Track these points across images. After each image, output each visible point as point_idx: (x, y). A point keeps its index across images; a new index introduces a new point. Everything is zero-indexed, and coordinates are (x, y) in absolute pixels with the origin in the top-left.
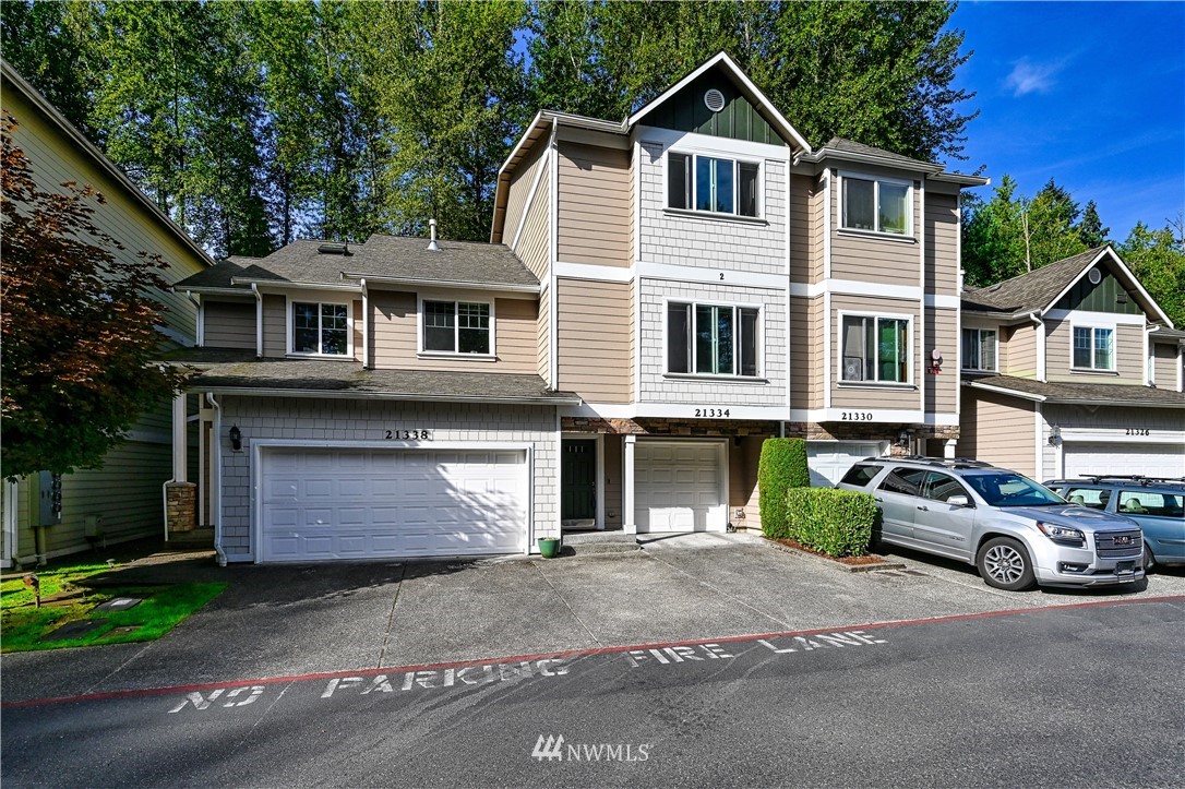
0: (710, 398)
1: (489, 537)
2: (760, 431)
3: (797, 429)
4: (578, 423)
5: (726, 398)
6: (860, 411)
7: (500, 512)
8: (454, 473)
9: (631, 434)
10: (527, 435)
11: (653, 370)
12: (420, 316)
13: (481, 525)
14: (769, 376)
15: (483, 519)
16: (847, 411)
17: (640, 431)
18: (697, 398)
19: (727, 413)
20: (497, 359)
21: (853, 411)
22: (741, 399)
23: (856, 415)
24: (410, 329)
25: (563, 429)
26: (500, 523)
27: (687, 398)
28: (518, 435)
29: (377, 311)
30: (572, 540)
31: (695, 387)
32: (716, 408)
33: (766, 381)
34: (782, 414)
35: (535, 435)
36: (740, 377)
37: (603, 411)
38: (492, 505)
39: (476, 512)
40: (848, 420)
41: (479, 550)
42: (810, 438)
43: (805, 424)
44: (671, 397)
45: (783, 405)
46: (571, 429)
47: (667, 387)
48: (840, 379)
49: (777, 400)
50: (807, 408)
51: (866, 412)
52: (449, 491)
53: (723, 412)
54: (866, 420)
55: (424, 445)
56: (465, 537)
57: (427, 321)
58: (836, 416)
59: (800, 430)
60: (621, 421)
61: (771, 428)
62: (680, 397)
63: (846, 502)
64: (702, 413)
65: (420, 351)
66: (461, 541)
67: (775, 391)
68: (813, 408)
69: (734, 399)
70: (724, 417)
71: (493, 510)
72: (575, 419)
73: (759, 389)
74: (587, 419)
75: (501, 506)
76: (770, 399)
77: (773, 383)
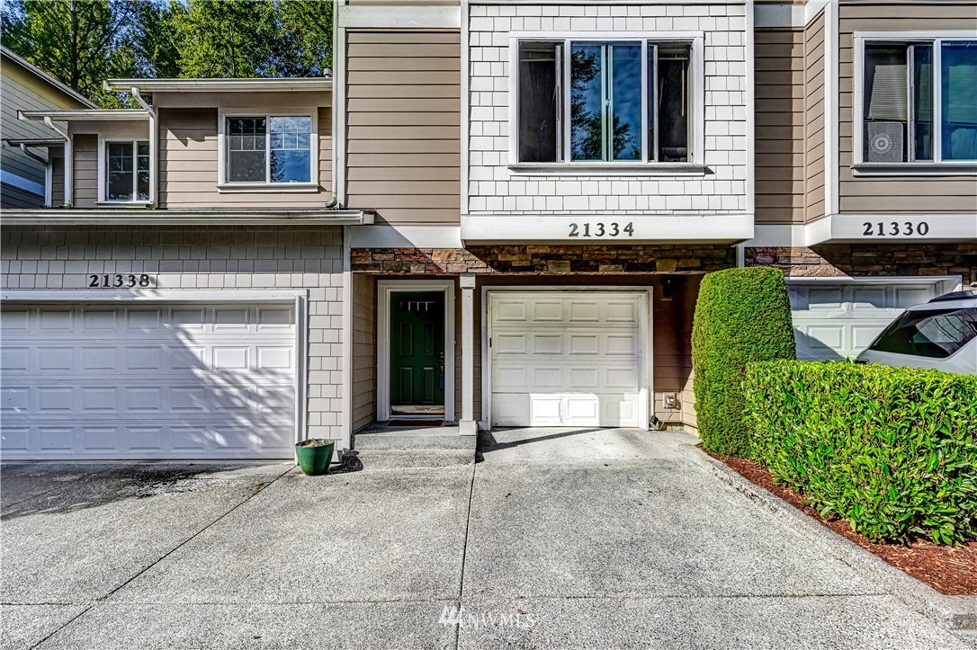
0: (597, 203)
1: (254, 439)
2: (698, 263)
3: (769, 259)
4: (377, 257)
5: (628, 203)
6: (902, 220)
7: (272, 403)
8: (202, 339)
9: (467, 274)
10: (297, 278)
11: (491, 158)
12: (221, 137)
13: (245, 421)
14: (711, 160)
15: (245, 411)
16: (875, 220)
17: (482, 267)
18: (571, 204)
19: (629, 229)
20: (320, 189)
21: (887, 220)
22: (657, 203)
23: (893, 226)
24: (210, 155)
25: (353, 267)
26: (273, 420)
27: (555, 204)
28: (283, 278)
29: (170, 135)
30: (369, 446)
31: (568, 186)
32: (608, 223)
33: (707, 171)
34: (738, 225)
35: (311, 278)
36: (655, 163)
37: (418, 237)
38: (261, 392)
39: (237, 402)
40: (875, 236)
41: (238, 454)
42: (796, 275)
43: (787, 250)
44: (525, 204)
45: (740, 211)
46: (366, 267)
47: (517, 187)
48: (858, 159)
49: (730, 203)
50: (790, 222)
51: (916, 220)
52: (198, 372)
53: (621, 228)
54: (915, 235)
55: (147, 295)
56: (220, 439)
57: (231, 146)
58: (852, 229)
59: (776, 260)
60: (449, 253)
61: (719, 254)
62: (540, 204)
64: (581, 230)
65: (221, 183)
66: (214, 443)
67: (723, 188)
68: (801, 222)
69: (642, 203)
70: (623, 236)
71: (259, 399)
72: (373, 251)
73: (694, 184)
74: (391, 251)
75: (273, 395)
76: (715, 203)
77: (720, 173)
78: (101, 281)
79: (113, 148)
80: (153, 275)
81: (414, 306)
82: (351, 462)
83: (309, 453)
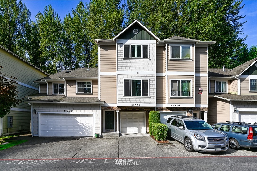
0: (135, 102)
1: (86, 133)
2: (150, 109)
3: (160, 109)
4: (105, 108)
5: (139, 102)
6: (176, 104)
7: (89, 128)
8: (79, 119)
9: (117, 110)
10: (93, 111)
11: (121, 95)
12: (76, 85)
13: (85, 131)
14: (150, 96)
16: (173, 104)
17: (120, 109)
18: (132, 102)
19: (140, 105)
20: (93, 94)
21: (174, 104)
22: (143, 102)
23: (175, 105)
24: (74, 88)
25: (101, 109)
26: (89, 130)
27: (129, 102)
28: (91, 111)
29: (68, 85)
30: (104, 134)
31: (131, 99)
32: (137, 104)
33: (150, 97)
34: (155, 105)
35: (95, 111)
36: (143, 96)
37: (111, 105)
38: (87, 126)
39: (84, 128)
40: (173, 106)
41: (84, 136)
42: (164, 111)
43: (162, 107)
44: (125, 102)
45: (154, 103)
46: (103, 109)
47: (124, 99)
48: (170, 96)
49: (153, 102)
50: (163, 104)
51: (178, 104)
52: (78, 123)
53: (138, 105)
54: (178, 106)
55: (71, 113)
56: (81, 133)
57: (78, 86)
58: (169, 105)
59: (161, 109)
60: (115, 107)
61: (153, 108)
62: (127, 102)
63: (159, 127)
64: (133, 105)
65: (76, 93)
66: (81, 134)
67: (152, 100)
68: (165, 104)
69: (141, 102)
70: (139, 106)
71: (87, 127)
72: (104, 107)
73: (148, 99)
74: (107, 107)
75: (89, 126)
76: (151, 102)
77: (152, 98)
78: (65, 111)
79: (55, 85)
80: (73, 110)
81: (109, 114)
82: (102, 136)
83: (97, 135)
